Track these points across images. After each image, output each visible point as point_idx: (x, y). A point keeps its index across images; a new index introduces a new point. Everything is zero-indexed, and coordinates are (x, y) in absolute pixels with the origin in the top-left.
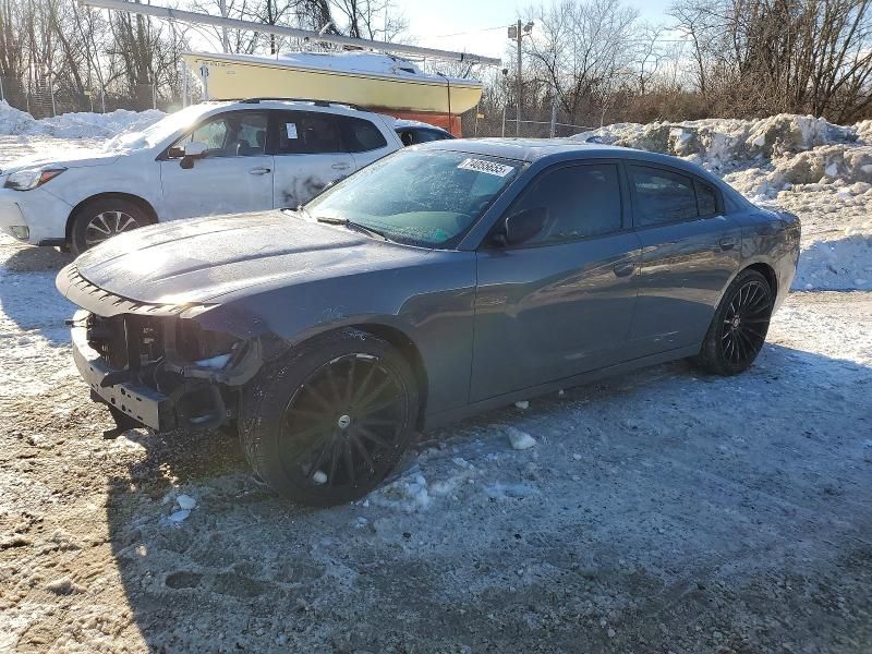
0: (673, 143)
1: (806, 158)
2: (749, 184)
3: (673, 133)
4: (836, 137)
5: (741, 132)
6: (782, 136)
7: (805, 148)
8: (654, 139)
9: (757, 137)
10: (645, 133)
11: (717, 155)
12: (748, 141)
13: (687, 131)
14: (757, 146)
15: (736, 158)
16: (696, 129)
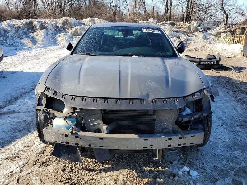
0: (36, 27)
1: (76, 29)
2: (65, 37)
3: (35, 23)
4: (80, 24)
5: (55, 22)
6: (67, 23)
7: (74, 26)
8: (28, 25)
9: (60, 24)
10: (24, 23)
11: (51, 29)
12: (58, 25)
13: (39, 22)
14: (61, 26)
15: (56, 30)
16: (42, 22)
